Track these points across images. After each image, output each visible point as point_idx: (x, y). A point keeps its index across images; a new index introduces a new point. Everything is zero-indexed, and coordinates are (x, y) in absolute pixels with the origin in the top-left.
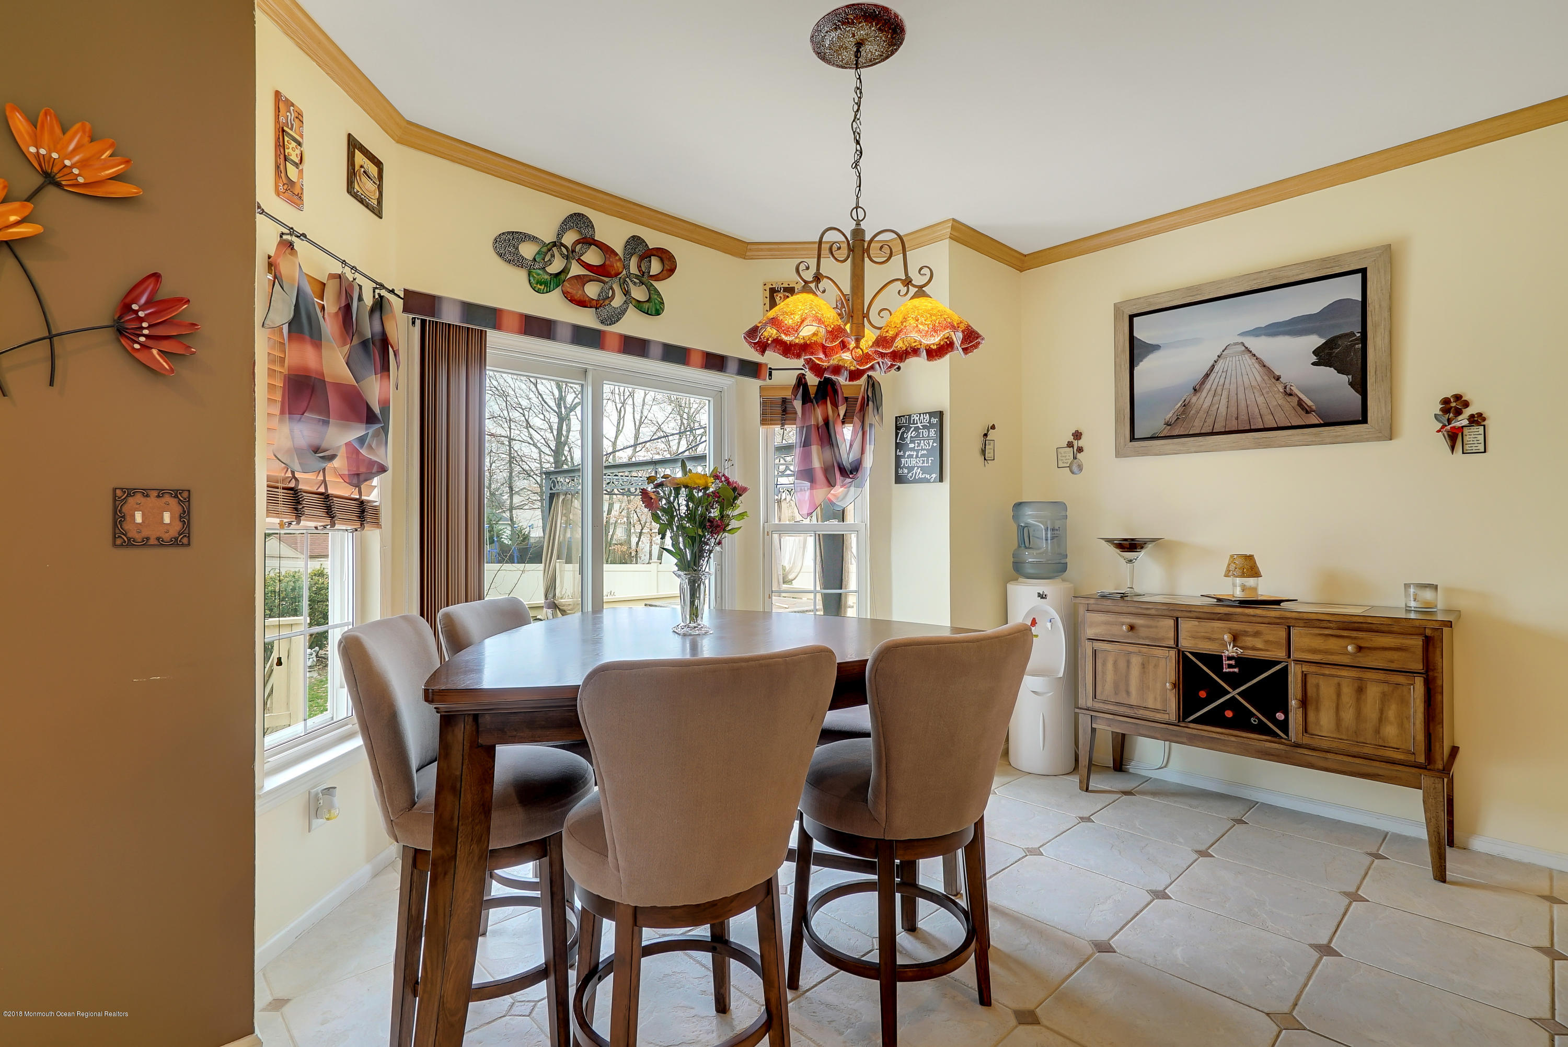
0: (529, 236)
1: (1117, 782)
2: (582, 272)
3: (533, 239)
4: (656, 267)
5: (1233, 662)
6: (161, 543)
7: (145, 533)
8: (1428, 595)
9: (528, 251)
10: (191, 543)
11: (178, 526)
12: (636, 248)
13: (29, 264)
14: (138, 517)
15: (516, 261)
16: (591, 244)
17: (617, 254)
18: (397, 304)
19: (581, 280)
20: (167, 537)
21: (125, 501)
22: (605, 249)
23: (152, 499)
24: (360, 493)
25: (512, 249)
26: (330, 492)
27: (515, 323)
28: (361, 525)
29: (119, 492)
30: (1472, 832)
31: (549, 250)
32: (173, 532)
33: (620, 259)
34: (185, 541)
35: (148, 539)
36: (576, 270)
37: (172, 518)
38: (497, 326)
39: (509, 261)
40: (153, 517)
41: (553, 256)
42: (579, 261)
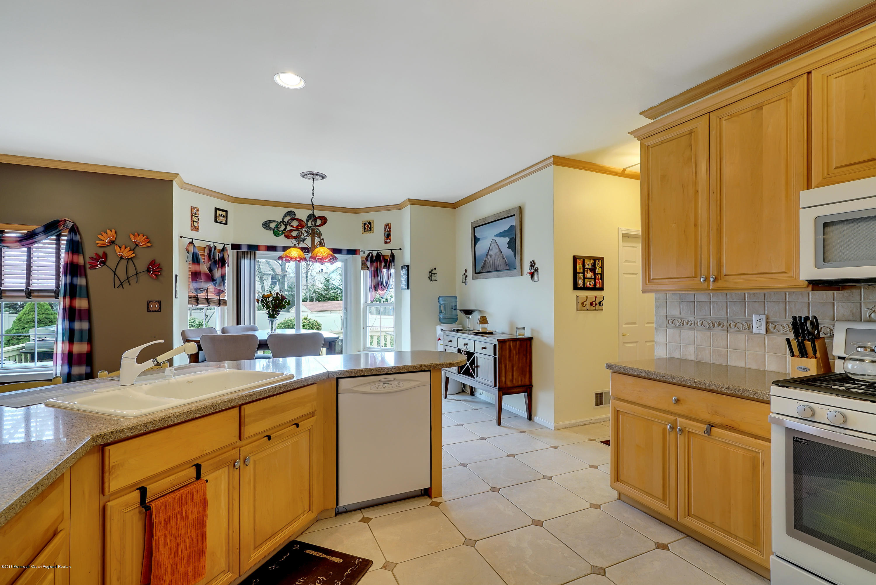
0: (273, 221)
1: (469, 398)
2: (291, 228)
3: (275, 221)
4: (319, 222)
5: (465, 353)
6: (155, 311)
7: (153, 309)
8: (522, 331)
9: (272, 225)
10: (161, 311)
11: (158, 308)
12: (310, 218)
13: (134, 261)
14: (151, 306)
15: (269, 229)
16: (294, 220)
17: (303, 221)
18: (229, 248)
19: (291, 231)
20: (156, 310)
21: (149, 303)
22: (299, 220)
23: (154, 303)
24: (220, 297)
25: (267, 226)
26: (209, 297)
27: (264, 248)
28: (220, 305)
29: (148, 302)
30: (535, 416)
31: (279, 224)
32: (158, 309)
33: (305, 222)
34: (160, 311)
35: (153, 310)
36: (289, 228)
37: (157, 306)
38: (258, 250)
39: (267, 229)
40: (154, 306)
41: (281, 225)
42: (290, 225)
